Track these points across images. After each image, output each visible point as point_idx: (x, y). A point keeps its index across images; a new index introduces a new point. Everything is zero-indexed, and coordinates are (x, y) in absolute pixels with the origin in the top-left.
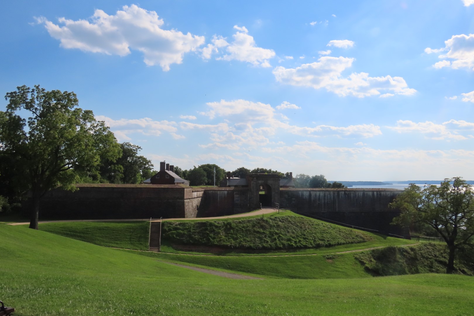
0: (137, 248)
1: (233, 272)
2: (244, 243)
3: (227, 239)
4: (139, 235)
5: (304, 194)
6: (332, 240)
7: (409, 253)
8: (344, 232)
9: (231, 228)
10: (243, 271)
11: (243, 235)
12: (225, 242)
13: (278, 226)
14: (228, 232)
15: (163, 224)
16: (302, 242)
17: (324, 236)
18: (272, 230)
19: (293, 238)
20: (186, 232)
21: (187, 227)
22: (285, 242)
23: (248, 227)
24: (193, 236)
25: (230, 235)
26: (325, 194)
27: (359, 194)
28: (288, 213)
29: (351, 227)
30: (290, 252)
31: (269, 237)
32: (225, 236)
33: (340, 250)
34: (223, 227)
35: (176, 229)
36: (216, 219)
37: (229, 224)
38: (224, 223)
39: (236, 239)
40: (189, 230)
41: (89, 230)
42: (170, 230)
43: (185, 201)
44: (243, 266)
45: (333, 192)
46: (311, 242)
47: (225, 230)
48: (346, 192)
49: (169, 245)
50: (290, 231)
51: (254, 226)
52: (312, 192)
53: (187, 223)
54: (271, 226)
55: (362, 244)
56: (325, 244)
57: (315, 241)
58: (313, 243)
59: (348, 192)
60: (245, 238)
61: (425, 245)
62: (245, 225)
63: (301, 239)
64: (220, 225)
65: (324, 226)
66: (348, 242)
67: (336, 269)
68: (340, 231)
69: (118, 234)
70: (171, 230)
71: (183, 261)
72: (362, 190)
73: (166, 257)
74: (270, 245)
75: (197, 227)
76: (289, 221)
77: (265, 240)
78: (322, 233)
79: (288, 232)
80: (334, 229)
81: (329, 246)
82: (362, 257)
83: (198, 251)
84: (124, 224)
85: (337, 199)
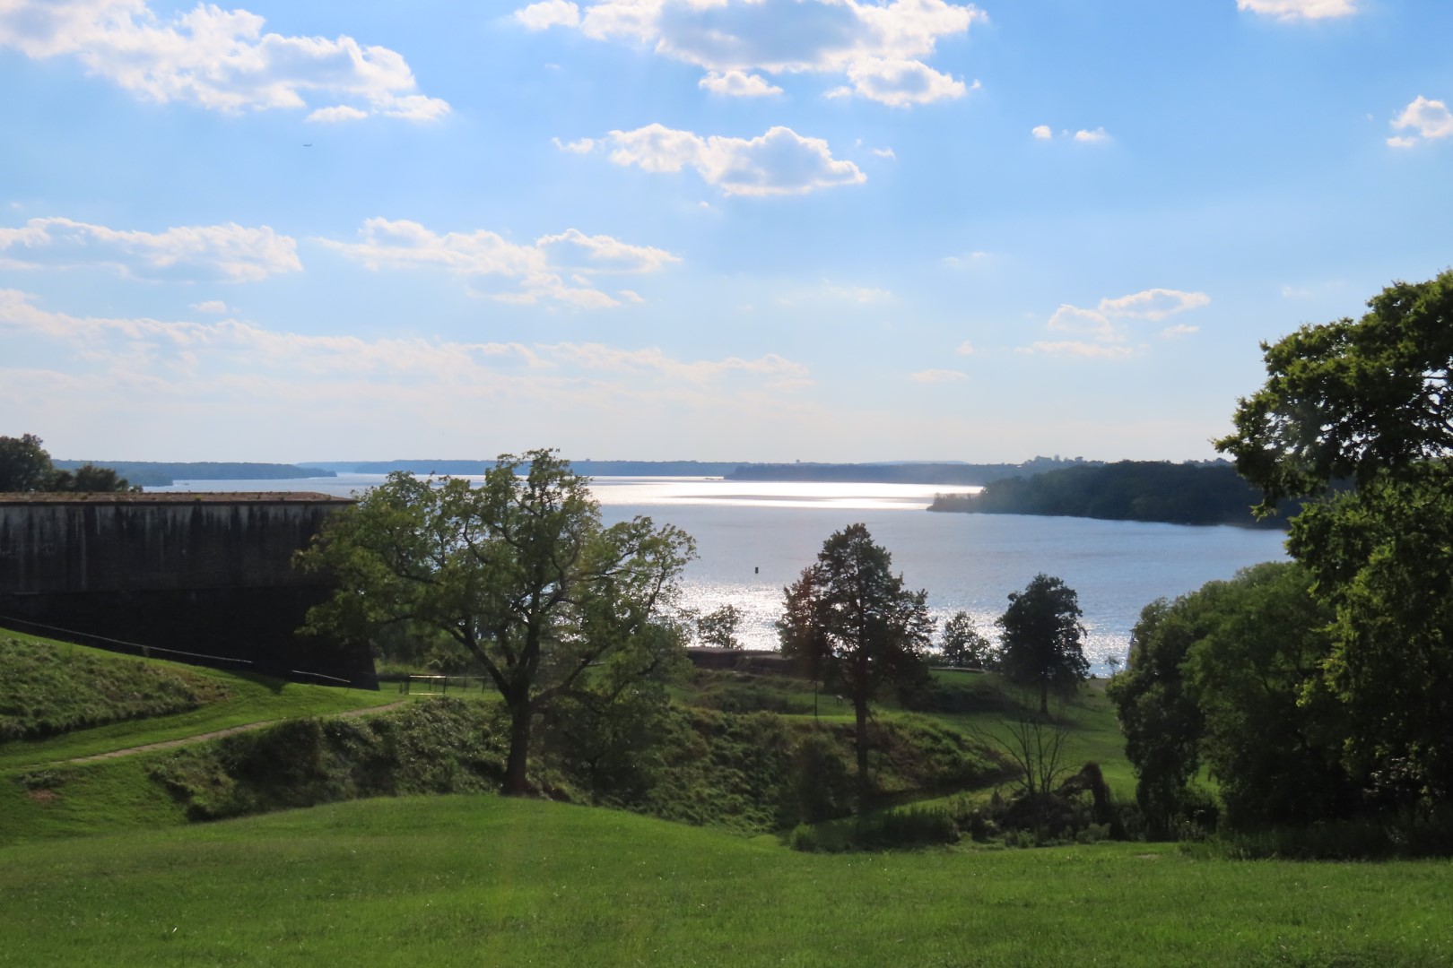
6: (56, 708)
7: (365, 742)
8: (111, 672)
17: (22, 694)
26: (30, 517)
27: (179, 518)
29: (139, 652)
33: (90, 747)
45: (67, 511)
48: (124, 509)
55: (184, 717)
56: (24, 729)
59: (131, 510)
61: (427, 709)
65: (21, 654)
66: (123, 714)
67: (66, 826)
68: (91, 672)
72: (192, 499)
78: (12, 684)
80: (67, 661)
81: (44, 734)
82: (180, 772)
85: (84, 536)
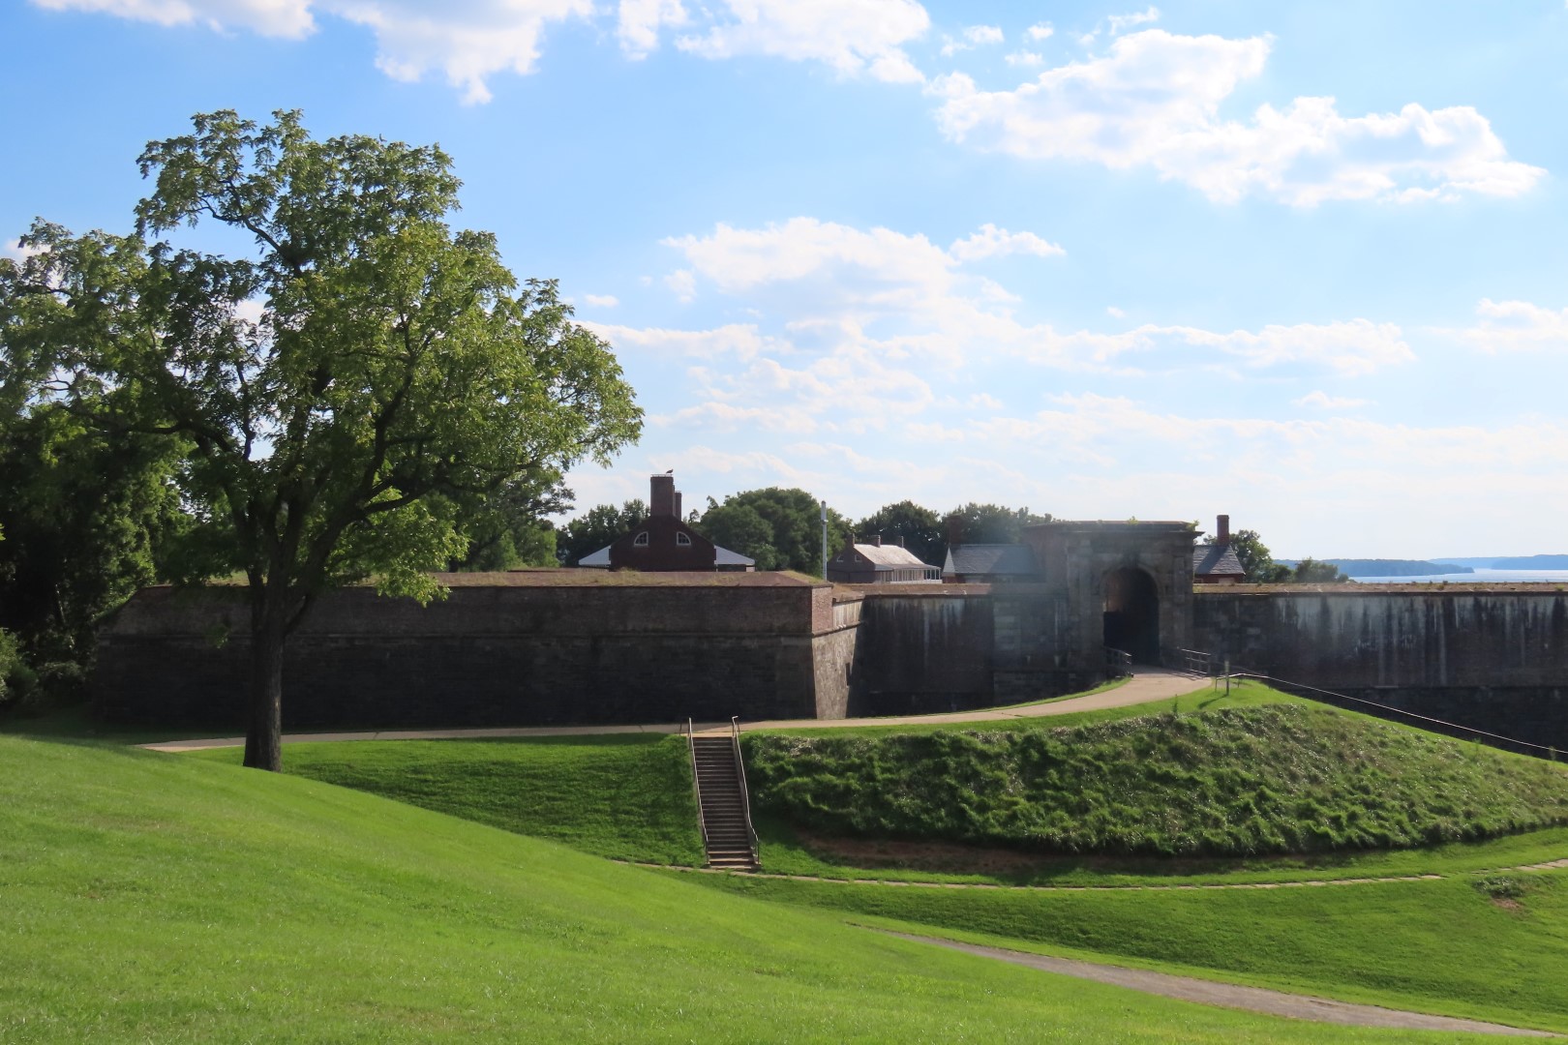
0: (656, 856)
1: (1111, 959)
2: (1120, 829)
3: (1042, 811)
4: (649, 798)
5: (1300, 610)
6: (1483, 810)
8: (1519, 773)
9: (1048, 761)
10: (1154, 955)
11: (1105, 793)
12: (1035, 824)
13: (1246, 751)
14: (1038, 780)
15: (748, 747)
16: (1363, 822)
17: (1446, 793)
18: (1225, 770)
19: (1322, 801)
20: (854, 784)
21: (857, 761)
22: (1296, 825)
23: (1118, 755)
24: (890, 797)
25: (1049, 792)
27: (1540, 610)
28: (1257, 695)
29: (1545, 755)
30: (1324, 866)
31: (1218, 799)
32: (1029, 798)
33: (1530, 854)
34: (1010, 756)
35: (808, 768)
36: (977, 724)
37: (1031, 742)
38: (1009, 738)
39: (1082, 809)
40: (864, 771)
41: (430, 777)
42: (782, 773)
43: (816, 642)
44: (1144, 931)
45: (1426, 602)
46: (1399, 823)
47: (1021, 770)
48: (1483, 599)
49: (791, 843)
50: (1301, 772)
51: (1143, 753)
52: (1331, 601)
53: (851, 743)
54: (1216, 753)
56: (1460, 832)
57: (1413, 816)
58: (1409, 827)
59: (1489, 601)
60: (1116, 805)
62: (1104, 748)
63: (1359, 809)
64: (997, 749)
65: (1429, 751)
66: (1548, 821)
67: (1546, 942)
68: (1501, 772)
69: (558, 795)
70: (789, 774)
71: (876, 914)
72: (1552, 589)
73: (791, 894)
74: (1230, 834)
75: (899, 758)
76: (1285, 729)
77: (1205, 816)
78: (1435, 783)
79: (1294, 777)
80: (1474, 760)
81: (1479, 837)
83: (924, 867)
84: (572, 748)
85: (1442, 629)
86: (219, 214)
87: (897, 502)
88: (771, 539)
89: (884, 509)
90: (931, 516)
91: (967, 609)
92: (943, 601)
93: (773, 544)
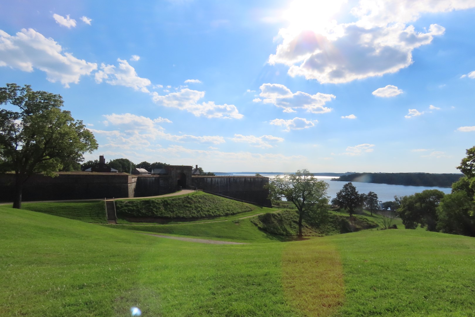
0: (98, 222)
1: (177, 236)
2: (179, 215)
3: (167, 212)
4: (97, 212)
5: (208, 180)
6: (234, 210)
7: (278, 217)
8: (239, 204)
9: (168, 204)
10: (184, 235)
11: (177, 209)
12: (166, 214)
13: (199, 202)
14: (166, 207)
15: (116, 202)
16: (217, 212)
17: (229, 208)
18: (196, 205)
19: (210, 209)
20: (135, 208)
21: (135, 204)
22: (206, 213)
23: (179, 203)
24: (141, 210)
25: (168, 209)
26: (221, 180)
28: (201, 193)
29: (243, 202)
30: (211, 219)
31: (195, 210)
32: (165, 210)
33: (240, 217)
34: (162, 203)
35: (126, 206)
36: (156, 198)
37: (166, 201)
38: (162, 200)
39: (173, 212)
40: (137, 206)
41: (53, 209)
42: (122, 207)
43: (129, 185)
44: (183, 231)
46: (222, 212)
47: (163, 206)
49: (123, 219)
50: (207, 205)
51: (183, 202)
52: (213, 179)
53: (134, 201)
54: (195, 202)
55: (250, 212)
56: (231, 213)
57: (224, 211)
58: (223, 213)
60: (179, 211)
61: (285, 212)
62: (177, 202)
63: (216, 210)
64: (160, 202)
65: (226, 201)
66: (243, 211)
67: (242, 229)
68: (237, 204)
69: (79, 212)
70: (123, 207)
71: (138, 230)
72: (244, 177)
73: (123, 227)
74: (196, 215)
75: (143, 204)
76: (205, 198)
77: (193, 212)
78: (227, 206)
79: (206, 206)
80: (233, 202)
81: (233, 214)
82: (255, 221)
83: (146, 222)
84: (82, 203)
85: (229, 183)
86: (12, 103)
87: (144, 161)
88: (121, 167)
89: (142, 163)
90: (150, 164)
91: (155, 179)
92: (151, 178)
93: (122, 168)
